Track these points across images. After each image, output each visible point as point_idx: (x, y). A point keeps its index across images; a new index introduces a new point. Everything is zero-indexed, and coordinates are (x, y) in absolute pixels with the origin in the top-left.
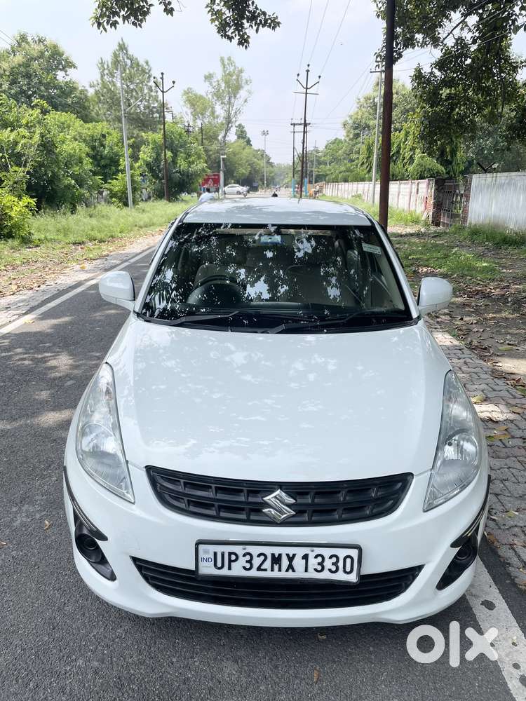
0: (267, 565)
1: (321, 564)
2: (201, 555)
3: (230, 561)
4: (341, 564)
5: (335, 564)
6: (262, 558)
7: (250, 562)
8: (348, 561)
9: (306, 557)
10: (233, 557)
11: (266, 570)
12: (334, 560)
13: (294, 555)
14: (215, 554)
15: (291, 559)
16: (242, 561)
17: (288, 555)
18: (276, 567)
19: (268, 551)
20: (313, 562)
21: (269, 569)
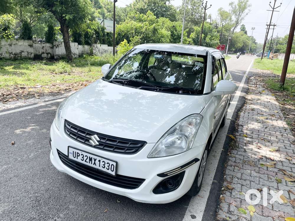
0: (88, 160)
1: (104, 165)
2: (69, 151)
3: (77, 156)
4: (110, 167)
5: (109, 166)
6: (87, 157)
7: (83, 157)
8: (113, 166)
9: (99, 161)
10: (78, 155)
11: (87, 162)
12: (108, 165)
13: (96, 159)
14: (73, 152)
15: (95, 160)
16: (81, 157)
17: (94, 158)
18: (91, 162)
19: (89, 155)
20: (102, 163)
21: (89, 162)
